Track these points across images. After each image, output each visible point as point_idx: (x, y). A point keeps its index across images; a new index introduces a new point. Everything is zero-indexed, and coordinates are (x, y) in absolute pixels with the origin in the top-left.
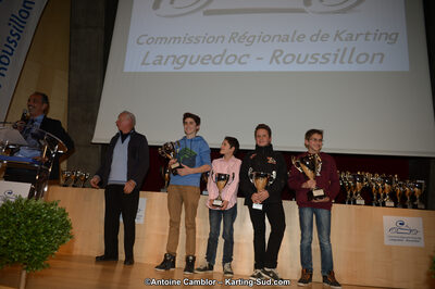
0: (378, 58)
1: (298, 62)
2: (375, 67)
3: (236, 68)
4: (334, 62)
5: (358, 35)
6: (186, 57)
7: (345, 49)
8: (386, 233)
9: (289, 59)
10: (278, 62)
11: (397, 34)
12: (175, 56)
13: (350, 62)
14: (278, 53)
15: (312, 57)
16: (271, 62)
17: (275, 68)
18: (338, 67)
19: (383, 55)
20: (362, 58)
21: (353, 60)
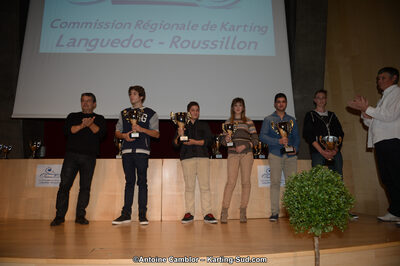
0: (253, 45)
1: (193, 47)
2: (251, 52)
3: (142, 50)
4: (221, 48)
5: (238, 27)
6: (98, 40)
7: (229, 38)
8: (260, 178)
9: (186, 44)
10: (176, 47)
11: (267, 27)
12: (87, 40)
13: (232, 48)
14: (176, 39)
15: (204, 44)
16: (171, 47)
17: (174, 51)
18: (224, 52)
19: (256, 43)
20: (242, 45)
21: (235, 46)
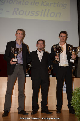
0: (58, 15)
1: (25, 15)
2: (57, 19)
4: (41, 16)
5: (51, 4)
7: (46, 10)
9: (21, 13)
10: (16, 14)
11: (66, 4)
13: (47, 16)
14: (16, 10)
15: (32, 13)
16: (13, 14)
19: (60, 14)
20: (52, 15)
21: (49, 15)
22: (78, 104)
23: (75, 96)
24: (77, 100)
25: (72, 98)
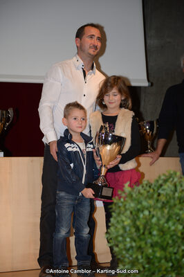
22: (128, 240)
23: (119, 214)
24: (124, 228)
25: (112, 220)
